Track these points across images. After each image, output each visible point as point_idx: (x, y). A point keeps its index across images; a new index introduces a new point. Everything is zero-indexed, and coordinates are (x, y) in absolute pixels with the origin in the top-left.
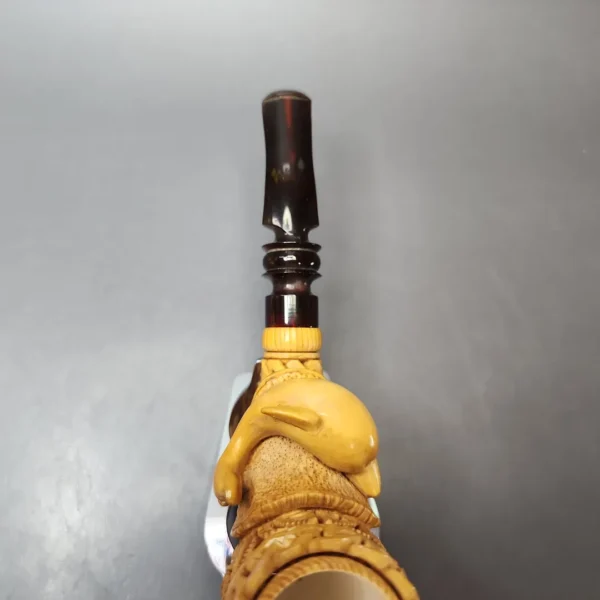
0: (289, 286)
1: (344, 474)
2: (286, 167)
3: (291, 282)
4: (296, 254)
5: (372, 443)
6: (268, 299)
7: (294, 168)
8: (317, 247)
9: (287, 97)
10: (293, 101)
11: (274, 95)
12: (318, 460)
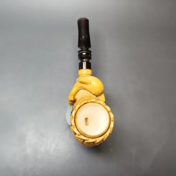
0: (84, 60)
1: (96, 96)
2: (83, 37)
3: (85, 59)
4: (86, 53)
5: (103, 89)
6: (80, 63)
7: (85, 37)
8: (91, 52)
9: (83, 20)
10: (85, 20)
11: (80, 19)
12: (91, 93)
